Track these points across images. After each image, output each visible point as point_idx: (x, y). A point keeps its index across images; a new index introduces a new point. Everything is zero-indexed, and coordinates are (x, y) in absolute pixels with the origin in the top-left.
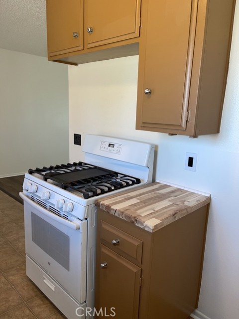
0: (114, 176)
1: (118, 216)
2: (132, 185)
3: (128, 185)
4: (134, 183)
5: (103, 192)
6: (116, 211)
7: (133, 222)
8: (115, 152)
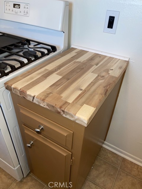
0: (25, 44)
1: (37, 103)
2: (48, 54)
3: (43, 55)
4: (49, 52)
5: (14, 69)
6: (34, 98)
7: (59, 113)
8: (22, 14)
